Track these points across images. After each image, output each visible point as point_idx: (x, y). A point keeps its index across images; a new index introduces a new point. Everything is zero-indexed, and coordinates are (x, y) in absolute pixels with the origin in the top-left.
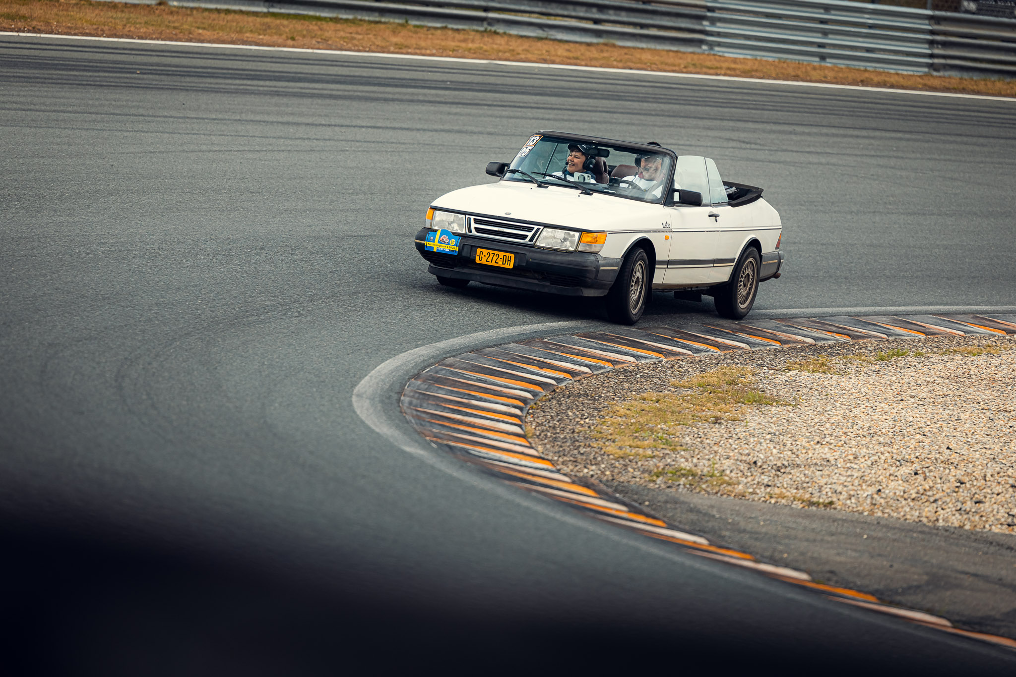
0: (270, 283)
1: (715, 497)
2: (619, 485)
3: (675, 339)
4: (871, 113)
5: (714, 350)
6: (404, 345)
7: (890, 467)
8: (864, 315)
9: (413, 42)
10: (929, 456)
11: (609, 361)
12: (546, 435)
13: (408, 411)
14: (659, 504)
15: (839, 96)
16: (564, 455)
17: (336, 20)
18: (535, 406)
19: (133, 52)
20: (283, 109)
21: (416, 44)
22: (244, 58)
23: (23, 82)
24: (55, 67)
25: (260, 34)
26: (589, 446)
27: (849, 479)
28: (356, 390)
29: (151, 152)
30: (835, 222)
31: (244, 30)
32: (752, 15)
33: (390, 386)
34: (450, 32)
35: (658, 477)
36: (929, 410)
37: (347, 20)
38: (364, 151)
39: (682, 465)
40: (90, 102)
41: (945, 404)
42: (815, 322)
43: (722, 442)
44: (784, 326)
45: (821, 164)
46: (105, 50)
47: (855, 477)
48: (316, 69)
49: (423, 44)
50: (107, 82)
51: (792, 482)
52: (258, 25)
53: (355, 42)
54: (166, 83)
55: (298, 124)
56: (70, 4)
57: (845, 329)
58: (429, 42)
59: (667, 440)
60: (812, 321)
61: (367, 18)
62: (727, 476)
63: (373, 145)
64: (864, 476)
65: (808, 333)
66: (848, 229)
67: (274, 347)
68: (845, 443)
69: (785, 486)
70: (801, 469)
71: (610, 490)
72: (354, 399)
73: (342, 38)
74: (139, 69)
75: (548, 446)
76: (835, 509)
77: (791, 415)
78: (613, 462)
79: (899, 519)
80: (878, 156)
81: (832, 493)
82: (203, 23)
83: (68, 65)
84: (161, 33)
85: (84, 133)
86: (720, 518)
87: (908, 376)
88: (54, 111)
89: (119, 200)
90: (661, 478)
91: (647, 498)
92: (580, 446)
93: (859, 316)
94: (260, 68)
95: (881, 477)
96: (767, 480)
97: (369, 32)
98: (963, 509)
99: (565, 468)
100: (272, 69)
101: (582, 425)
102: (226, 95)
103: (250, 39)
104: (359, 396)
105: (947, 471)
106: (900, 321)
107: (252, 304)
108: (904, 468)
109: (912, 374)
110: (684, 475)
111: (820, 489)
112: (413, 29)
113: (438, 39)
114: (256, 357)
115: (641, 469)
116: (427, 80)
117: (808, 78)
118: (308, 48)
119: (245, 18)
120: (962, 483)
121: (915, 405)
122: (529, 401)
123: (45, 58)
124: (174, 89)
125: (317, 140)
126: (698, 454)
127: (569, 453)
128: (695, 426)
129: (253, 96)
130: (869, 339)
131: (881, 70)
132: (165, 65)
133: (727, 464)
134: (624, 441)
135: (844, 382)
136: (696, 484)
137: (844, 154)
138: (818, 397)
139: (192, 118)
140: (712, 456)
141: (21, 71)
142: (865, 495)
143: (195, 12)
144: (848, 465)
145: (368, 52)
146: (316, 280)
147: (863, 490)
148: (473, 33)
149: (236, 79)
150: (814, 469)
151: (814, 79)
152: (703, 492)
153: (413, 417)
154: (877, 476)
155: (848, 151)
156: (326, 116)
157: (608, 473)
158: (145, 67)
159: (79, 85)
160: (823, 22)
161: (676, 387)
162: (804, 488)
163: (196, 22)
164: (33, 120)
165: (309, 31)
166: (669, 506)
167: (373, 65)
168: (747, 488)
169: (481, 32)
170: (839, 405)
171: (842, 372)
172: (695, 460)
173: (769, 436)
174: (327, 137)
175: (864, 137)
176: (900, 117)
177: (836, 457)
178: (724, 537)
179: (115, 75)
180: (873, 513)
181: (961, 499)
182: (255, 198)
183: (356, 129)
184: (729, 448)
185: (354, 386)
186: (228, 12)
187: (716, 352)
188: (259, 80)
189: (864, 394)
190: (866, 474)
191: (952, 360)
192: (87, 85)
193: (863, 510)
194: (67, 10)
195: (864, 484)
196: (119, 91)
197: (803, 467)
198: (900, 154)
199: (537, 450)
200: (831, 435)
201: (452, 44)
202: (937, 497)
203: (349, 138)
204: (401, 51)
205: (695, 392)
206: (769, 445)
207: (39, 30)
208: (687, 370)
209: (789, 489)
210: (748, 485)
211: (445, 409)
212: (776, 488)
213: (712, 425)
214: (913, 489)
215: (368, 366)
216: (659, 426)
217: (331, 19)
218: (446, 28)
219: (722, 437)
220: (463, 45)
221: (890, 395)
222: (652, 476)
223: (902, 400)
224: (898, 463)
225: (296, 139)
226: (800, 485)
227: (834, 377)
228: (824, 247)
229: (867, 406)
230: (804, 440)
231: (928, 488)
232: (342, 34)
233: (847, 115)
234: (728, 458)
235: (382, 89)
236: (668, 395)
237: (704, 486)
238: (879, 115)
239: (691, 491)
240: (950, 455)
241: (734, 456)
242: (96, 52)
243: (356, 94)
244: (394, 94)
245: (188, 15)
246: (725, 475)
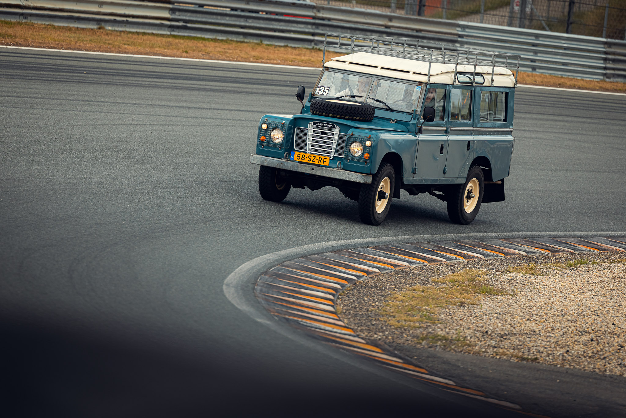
0: (170, 211)
1: (460, 354)
2: (397, 345)
3: (435, 251)
4: (565, 105)
5: (461, 259)
6: (258, 253)
7: (575, 336)
8: (559, 237)
9: (265, 55)
10: (601, 329)
11: (392, 265)
12: (350, 313)
13: (260, 295)
14: (423, 358)
15: (545, 94)
16: (362, 326)
17: (215, 40)
18: (343, 294)
19: (82, 60)
20: (179, 98)
21: (268, 57)
22: (154, 64)
23: (9, 78)
24: (31, 69)
25: (165, 49)
26: (378, 320)
27: (548, 344)
28: (225, 281)
29: (93, 125)
30: (541, 176)
31: (155, 46)
32: (488, 40)
33: (248, 279)
34: (290, 49)
35: (423, 340)
36: (601, 299)
37: (222, 40)
38: (233, 126)
39: (439, 333)
40: (53, 92)
41: (612, 295)
42: (527, 241)
43: (465, 318)
44: (507, 243)
45: (532, 138)
46: (63, 58)
47: (552, 342)
48: (201, 72)
49: (272, 56)
50: (64, 79)
51: (510, 345)
52: (164, 43)
53: (227, 55)
54: (104, 80)
55: (189, 108)
56: (41, 28)
57: (546, 246)
58: (276, 56)
59: (429, 317)
60: (525, 241)
61: (235, 39)
62: (468, 340)
63: (238, 122)
64: (558, 341)
65: (522, 248)
66: (549, 181)
67: (172, 252)
68: (546, 320)
69: (506, 347)
70: (516, 337)
71: (391, 349)
72: (224, 287)
73: (219, 52)
74: (86, 71)
75: (351, 320)
76: (539, 363)
77: (511, 301)
78: (394, 330)
79: (580, 369)
80: (569, 133)
81: (537, 352)
82: (128, 41)
83: (39, 67)
84: (100, 47)
85: (49, 112)
86: (463, 368)
87: (587, 277)
88: (30, 97)
89: (72, 156)
90: (425, 341)
91: (415, 354)
92: (372, 320)
93: (556, 238)
94: (164, 71)
95: (569, 342)
96: (494, 343)
97: (237, 48)
98: (623, 364)
99: (362, 334)
100: (173, 72)
101: (373, 307)
102: (143, 88)
103: (158, 52)
104: (228, 285)
105: (612, 339)
106: (583, 241)
107: (158, 225)
108: (584, 337)
109: (590, 276)
110: (440, 340)
111: (529, 349)
112: (265, 47)
113: (282, 53)
114: (160, 259)
115: (412, 335)
116: (275, 80)
117: (524, 82)
118: (196, 58)
119: (156, 38)
120: (622, 347)
121: (592, 296)
122: (339, 290)
123: (24, 62)
124: (108, 84)
125: (201, 118)
126: (449, 326)
127: (365, 324)
128: (448, 308)
129: (160, 89)
130: (562, 253)
131: (572, 77)
132: (102, 68)
133: (468, 333)
134: (401, 317)
135: (546, 281)
136: (448, 346)
137: (547, 132)
138: (528, 290)
139: (120, 103)
140: (458, 327)
141: (8, 71)
142: (558, 354)
143: (122, 34)
144: (548, 334)
145: (236, 61)
146: (200, 210)
147: (557, 350)
148: (305, 50)
149: (149, 78)
150: (525, 337)
151: (528, 82)
152: (452, 351)
153: (263, 299)
154: (566, 342)
155: (550, 130)
156: (207, 102)
157: (390, 337)
158: (89, 69)
159: (46, 80)
160: (534, 45)
161: (435, 282)
162: (518, 349)
163: (123, 41)
164: (16, 103)
165: (197, 47)
166: (430, 359)
167: (239, 70)
168: (482, 348)
169: (310, 49)
170: (542, 295)
171: (544, 274)
172: (447, 330)
173: (496, 315)
174: (208, 116)
175: (560, 121)
176: (584, 108)
177: (540, 329)
178: (465, 380)
179: (70, 74)
180: (564, 365)
181: (621, 357)
182: (160, 156)
183: (227, 111)
184: (470, 323)
185: (224, 278)
186: (144, 34)
187: (462, 260)
188: (164, 78)
189: (559, 288)
190: (559, 340)
191: (617, 267)
192: (51, 80)
193: (557, 364)
194: (39, 32)
195: (558, 347)
196: (72, 85)
197: (518, 335)
198: (584, 132)
199: (344, 322)
200: (537, 315)
201: (291, 57)
202: (606, 355)
203: (223, 117)
204: (257, 60)
205: (448, 286)
206: (496, 321)
207: (20, 44)
208: (443, 271)
209: (508, 349)
210: (482, 347)
211: (283, 295)
212: (500, 349)
213: (459, 307)
214: (590, 350)
215: (234, 266)
216: (424, 308)
217: (212, 40)
218: (287, 46)
219: (465, 315)
220: (298, 57)
221: (575, 289)
222: (419, 340)
223: (583, 293)
224: (580, 333)
225: (188, 117)
226: (516, 347)
227: (539, 277)
228: (534, 192)
229: (560, 296)
230: (519, 318)
231: (599, 349)
232: (219, 49)
233: (549, 106)
234: (469, 329)
235: (244, 86)
236: (430, 288)
237: (453, 347)
238: (570, 107)
239: (445, 350)
240: (615, 329)
241: (473, 327)
242: (58, 59)
243: (227, 88)
244: (253, 89)
245: (118, 36)
246: (467, 340)
